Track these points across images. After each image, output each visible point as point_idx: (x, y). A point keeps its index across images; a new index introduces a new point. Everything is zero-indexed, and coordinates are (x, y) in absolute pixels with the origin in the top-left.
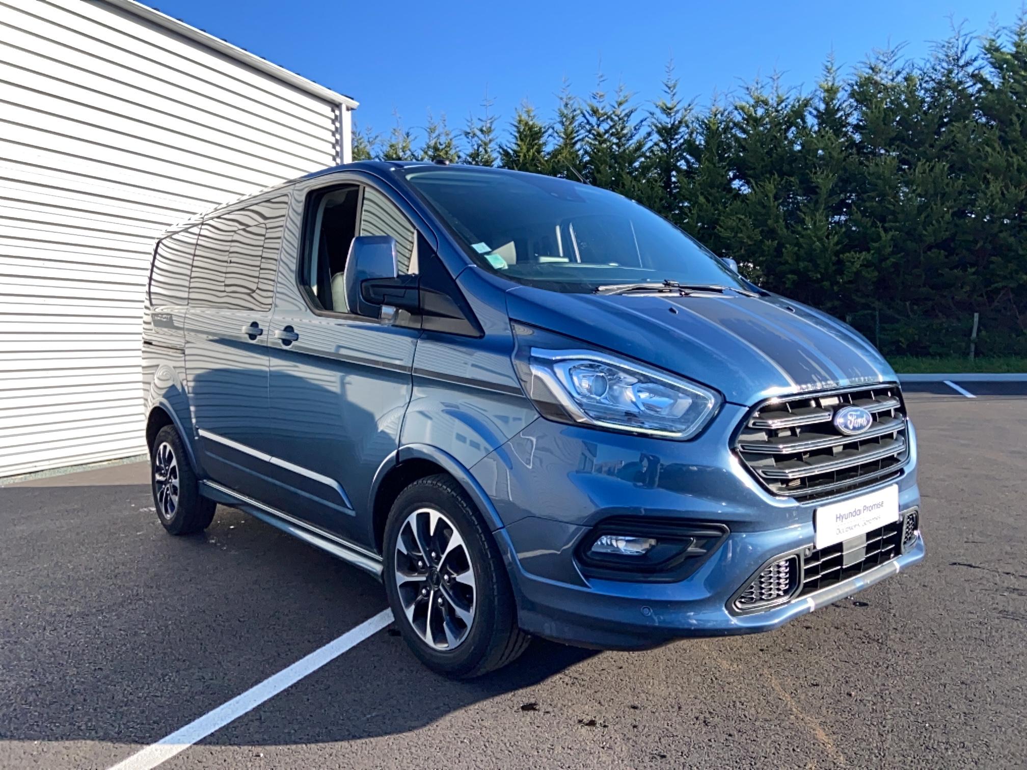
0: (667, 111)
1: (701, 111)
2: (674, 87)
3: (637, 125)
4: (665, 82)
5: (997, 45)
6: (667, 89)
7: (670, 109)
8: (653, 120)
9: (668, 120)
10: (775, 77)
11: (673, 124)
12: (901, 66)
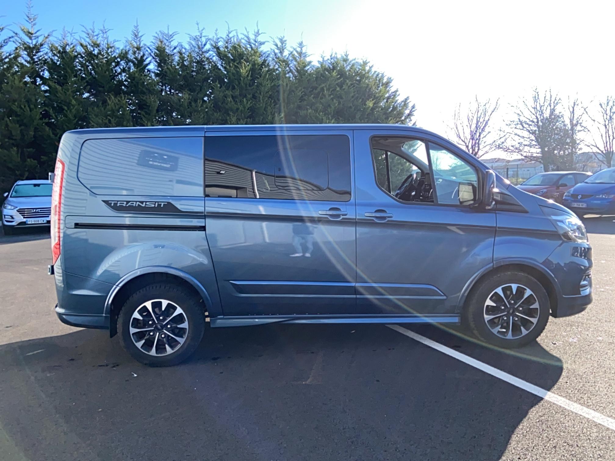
0: (29, 34)
1: (56, 40)
2: (34, 20)
3: (6, 40)
4: (27, 14)
5: (219, 45)
6: (27, 19)
7: (32, 34)
8: (18, 39)
9: (30, 41)
10: (104, 31)
11: (35, 45)
12: (176, 45)
